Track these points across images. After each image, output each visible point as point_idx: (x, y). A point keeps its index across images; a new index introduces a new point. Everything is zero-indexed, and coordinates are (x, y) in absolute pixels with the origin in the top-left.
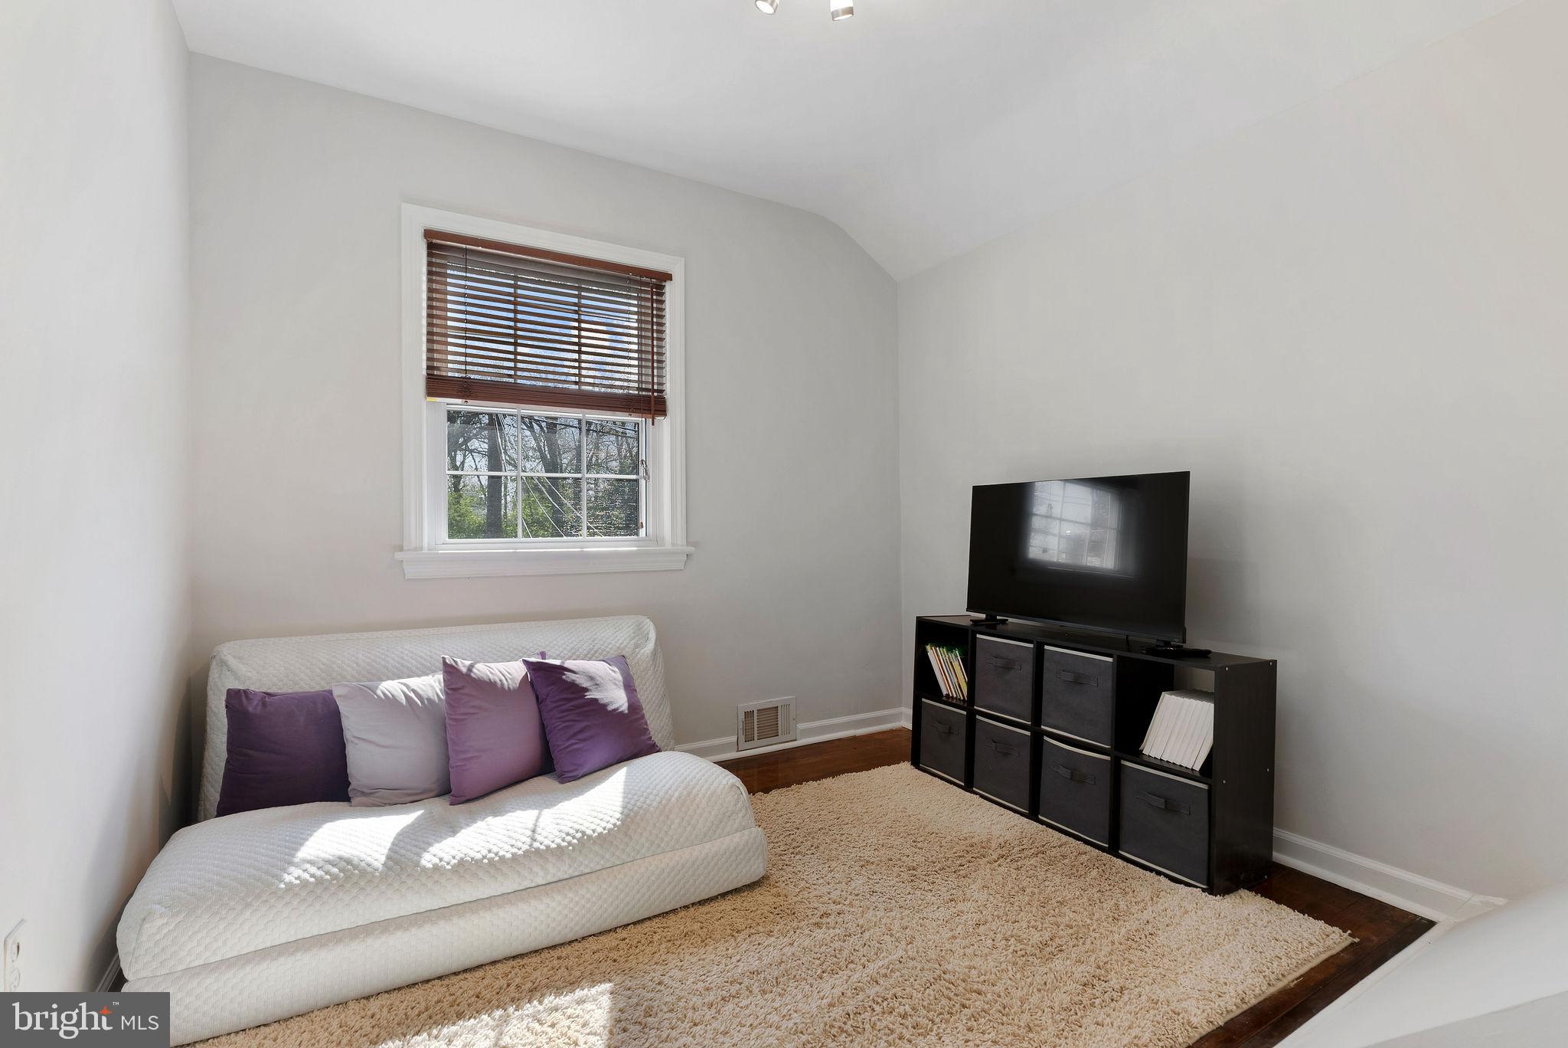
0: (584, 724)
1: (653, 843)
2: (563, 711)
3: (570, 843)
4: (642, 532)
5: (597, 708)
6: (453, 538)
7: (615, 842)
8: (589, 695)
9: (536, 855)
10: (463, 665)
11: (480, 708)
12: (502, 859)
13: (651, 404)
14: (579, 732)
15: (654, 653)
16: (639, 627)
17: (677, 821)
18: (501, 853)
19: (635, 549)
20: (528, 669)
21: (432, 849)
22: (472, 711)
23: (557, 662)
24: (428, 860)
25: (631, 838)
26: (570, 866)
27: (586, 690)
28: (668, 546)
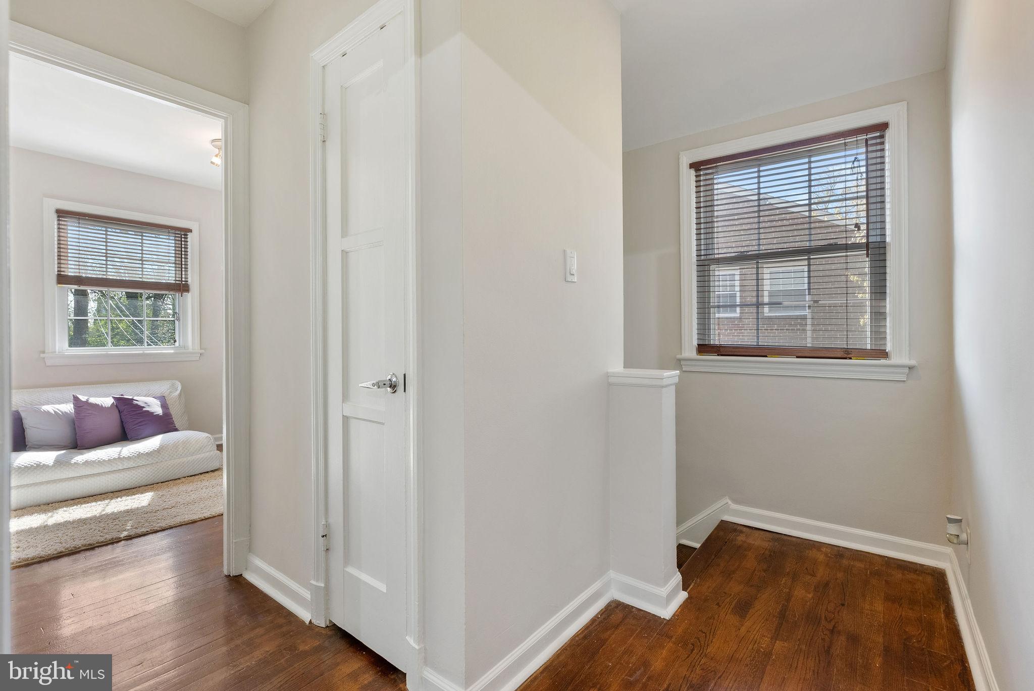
0: (142, 420)
1: (170, 456)
2: (131, 415)
3: (133, 456)
4: (177, 344)
5: (150, 414)
6: (72, 347)
7: (153, 455)
8: (144, 409)
9: (120, 459)
10: (83, 398)
11: (91, 414)
12: (104, 461)
13: (182, 287)
14: (140, 422)
15: (180, 395)
16: (173, 385)
17: (181, 449)
18: (104, 459)
19: (172, 351)
20: (115, 400)
21: (75, 458)
22: (88, 415)
23: (131, 397)
24: (73, 461)
25: (160, 454)
26: (134, 463)
27: (144, 407)
28: (190, 350)
